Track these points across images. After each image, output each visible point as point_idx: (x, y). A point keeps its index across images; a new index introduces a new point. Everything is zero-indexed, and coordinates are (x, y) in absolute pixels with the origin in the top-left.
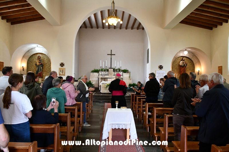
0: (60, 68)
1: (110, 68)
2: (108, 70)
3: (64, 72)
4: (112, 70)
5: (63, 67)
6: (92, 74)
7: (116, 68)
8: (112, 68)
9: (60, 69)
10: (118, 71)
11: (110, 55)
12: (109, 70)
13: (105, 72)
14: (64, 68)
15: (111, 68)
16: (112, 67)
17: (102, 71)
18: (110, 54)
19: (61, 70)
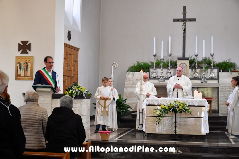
0: (17, 58)
1: (179, 59)
2: (176, 65)
3: (29, 69)
4: (187, 62)
5: (27, 53)
6: (130, 75)
7: (200, 59)
8: (187, 59)
9: (20, 61)
10: (204, 65)
11: (182, 23)
12: (179, 63)
13: (165, 71)
14: (29, 58)
15: (184, 58)
16: (187, 56)
17: (158, 66)
18: (182, 17)
19: (22, 63)
